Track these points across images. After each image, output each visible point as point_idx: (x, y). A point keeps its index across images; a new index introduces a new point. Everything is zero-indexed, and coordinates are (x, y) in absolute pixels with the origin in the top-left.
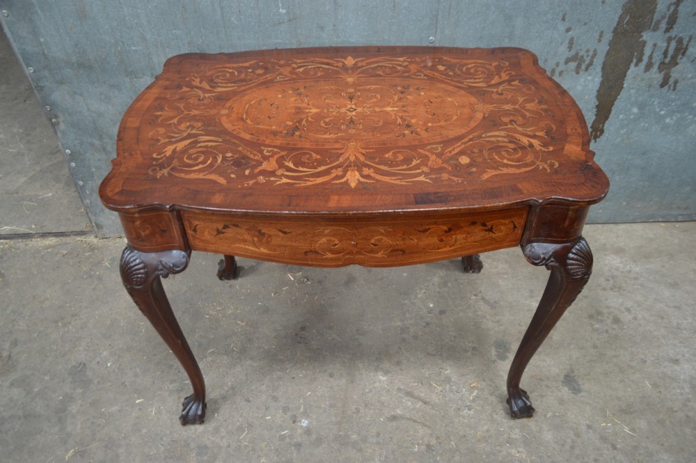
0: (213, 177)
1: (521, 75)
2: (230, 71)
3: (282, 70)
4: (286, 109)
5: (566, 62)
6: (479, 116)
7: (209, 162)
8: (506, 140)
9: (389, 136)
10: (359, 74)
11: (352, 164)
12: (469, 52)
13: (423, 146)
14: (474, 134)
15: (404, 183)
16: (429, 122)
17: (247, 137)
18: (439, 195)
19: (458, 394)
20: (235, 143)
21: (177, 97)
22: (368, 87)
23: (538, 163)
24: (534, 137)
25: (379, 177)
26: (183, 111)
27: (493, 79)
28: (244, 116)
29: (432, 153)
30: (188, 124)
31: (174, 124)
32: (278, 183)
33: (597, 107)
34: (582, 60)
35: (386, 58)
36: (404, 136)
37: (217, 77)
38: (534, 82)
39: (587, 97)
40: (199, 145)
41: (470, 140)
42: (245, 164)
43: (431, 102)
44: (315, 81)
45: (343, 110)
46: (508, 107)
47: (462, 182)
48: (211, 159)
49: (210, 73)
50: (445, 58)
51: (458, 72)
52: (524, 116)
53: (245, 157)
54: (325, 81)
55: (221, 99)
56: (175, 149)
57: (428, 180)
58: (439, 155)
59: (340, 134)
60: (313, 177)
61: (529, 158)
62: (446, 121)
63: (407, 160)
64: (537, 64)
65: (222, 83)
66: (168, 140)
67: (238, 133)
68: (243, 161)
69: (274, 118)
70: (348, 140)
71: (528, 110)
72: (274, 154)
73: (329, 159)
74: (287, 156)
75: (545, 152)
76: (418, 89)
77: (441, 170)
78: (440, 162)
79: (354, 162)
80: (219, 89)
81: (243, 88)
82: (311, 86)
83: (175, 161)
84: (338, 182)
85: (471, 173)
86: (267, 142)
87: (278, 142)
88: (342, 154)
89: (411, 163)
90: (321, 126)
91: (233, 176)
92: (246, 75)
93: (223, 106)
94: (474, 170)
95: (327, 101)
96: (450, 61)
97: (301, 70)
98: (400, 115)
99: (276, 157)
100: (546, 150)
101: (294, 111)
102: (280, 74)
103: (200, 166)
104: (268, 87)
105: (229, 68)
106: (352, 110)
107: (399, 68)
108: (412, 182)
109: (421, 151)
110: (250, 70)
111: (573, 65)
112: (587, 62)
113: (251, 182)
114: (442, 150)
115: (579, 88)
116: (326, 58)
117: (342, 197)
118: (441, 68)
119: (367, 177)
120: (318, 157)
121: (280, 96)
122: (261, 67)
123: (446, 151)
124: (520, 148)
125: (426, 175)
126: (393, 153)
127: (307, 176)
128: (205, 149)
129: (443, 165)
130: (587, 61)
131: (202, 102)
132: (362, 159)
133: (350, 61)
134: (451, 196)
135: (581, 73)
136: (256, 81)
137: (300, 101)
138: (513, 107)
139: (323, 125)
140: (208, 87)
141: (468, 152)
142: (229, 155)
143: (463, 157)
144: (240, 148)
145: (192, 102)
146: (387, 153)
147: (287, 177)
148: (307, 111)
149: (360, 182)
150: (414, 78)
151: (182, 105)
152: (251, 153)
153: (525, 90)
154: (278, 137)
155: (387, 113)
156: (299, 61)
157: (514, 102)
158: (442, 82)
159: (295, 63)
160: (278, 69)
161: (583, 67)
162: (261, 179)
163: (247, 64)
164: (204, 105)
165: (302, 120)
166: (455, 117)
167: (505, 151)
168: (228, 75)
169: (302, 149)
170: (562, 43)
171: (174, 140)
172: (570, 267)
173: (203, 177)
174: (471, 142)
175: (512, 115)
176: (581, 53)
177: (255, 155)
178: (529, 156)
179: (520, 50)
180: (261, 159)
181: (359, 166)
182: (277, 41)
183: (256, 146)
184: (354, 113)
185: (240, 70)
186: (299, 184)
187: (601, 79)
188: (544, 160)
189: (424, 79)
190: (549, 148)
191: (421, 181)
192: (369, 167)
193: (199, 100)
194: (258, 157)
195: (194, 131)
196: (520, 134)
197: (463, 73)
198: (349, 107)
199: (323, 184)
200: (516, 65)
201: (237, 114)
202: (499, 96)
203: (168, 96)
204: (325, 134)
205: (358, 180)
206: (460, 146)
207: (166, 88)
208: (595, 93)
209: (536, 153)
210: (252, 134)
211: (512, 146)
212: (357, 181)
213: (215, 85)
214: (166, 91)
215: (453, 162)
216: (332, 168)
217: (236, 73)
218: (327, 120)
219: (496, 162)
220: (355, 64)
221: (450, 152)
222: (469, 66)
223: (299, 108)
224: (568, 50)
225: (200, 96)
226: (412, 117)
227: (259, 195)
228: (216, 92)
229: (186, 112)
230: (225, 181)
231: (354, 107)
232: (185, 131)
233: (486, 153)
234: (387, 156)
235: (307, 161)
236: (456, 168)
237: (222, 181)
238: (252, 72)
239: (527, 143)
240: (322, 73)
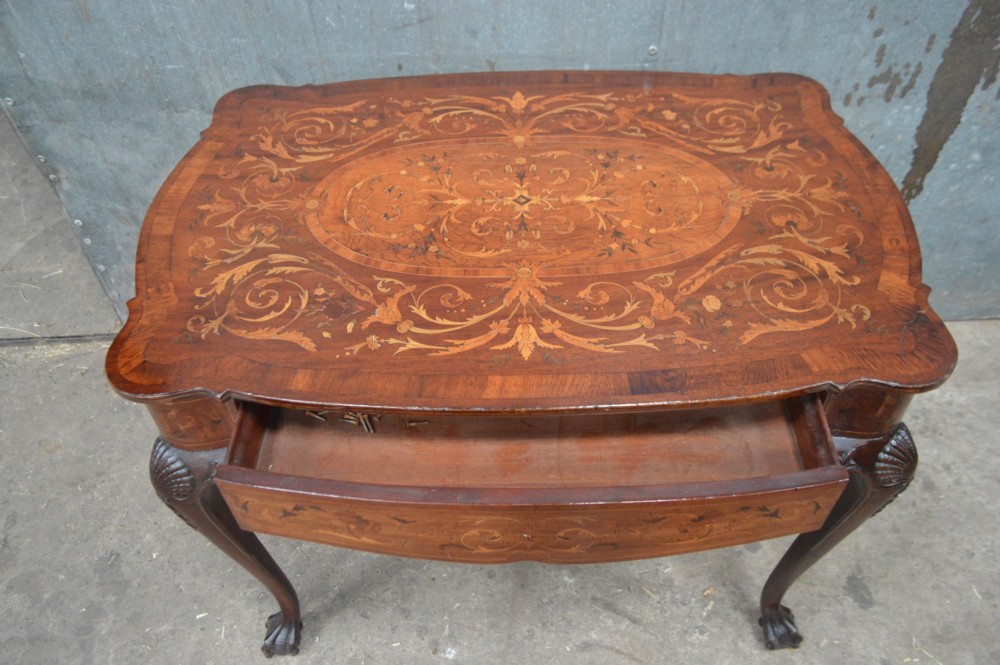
0: (293, 336)
1: (802, 131)
2: (323, 121)
3: (406, 120)
4: (415, 199)
5: (871, 84)
6: (735, 213)
7: (287, 306)
8: (780, 262)
9: (585, 254)
10: (534, 127)
11: (525, 312)
12: (716, 82)
13: (641, 275)
14: (727, 251)
15: (611, 351)
16: (652, 225)
17: (350, 255)
18: (671, 374)
19: (684, 608)
20: (330, 268)
21: (235, 174)
22: (550, 154)
23: (836, 310)
24: (828, 256)
25: (569, 338)
26: (244, 203)
27: (755, 138)
28: (345, 214)
29: (658, 290)
30: (253, 229)
31: (230, 228)
32: (402, 349)
33: (916, 152)
34: (897, 79)
35: (578, 94)
36: (610, 254)
37: (301, 134)
38: (824, 145)
39: (900, 137)
40: (271, 272)
41: (722, 262)
42: (347, 311)
43: (655, 185)
44: (461, 142)
45: (508, 201)
46: (782, 195)
47: (709, 350)
48: (290, 301)
49: (288, 126)
50: (676, 95)
51: (698, 124)
52: (809, 214)
53: (346, 297)
54: (478, 141)
55: (308, 178)
56: (231, 280)
57: (651, 345)
58: (669, 294)
59: (503, 251)
60: (459, 338)
61: (821, 301)
62: (679, 223)
63: (616, 305)
64: (830, 108)
65: (308, 146)
66: (219, 261)
67: (335, 247)
68: (343, 304)
69: (394, 216)
70: (517, 262)
71: (816, 202)
72: (395, 289)
73: (486, 300)
74: (417, 294)
75: (846, 286)
76: (631, 158)
77: (672, 324)
78: (672, 307)
79: (528, 307)
80: (304, 159)
81: (343, 156)
82: (455, 152)
83: (232, 303)
84: (501, 347)
85: (723, 331)
86: (384, 266)
87: (401, 267)
88: (508, 290)
89: (623, 311)
90: (472, 234)
91: (326, 335)
92: (349, 130)
93: (310, 193)
94: (728, 323)
95: (482, 182)
96: (683, 101)
97: (439, 119)
98: (603, 210)
99: (398, 296)
100: (849, 284)
101: (426, 202)
102: (405, 128)
103: (273, 315)
104: (384, 154)
105: (321, 116)
106: (523, 200)
107: (600, 115)
108: (625, 347)
109: (639, 285)
110: (354, 120)
111: (881, 88)
112: (904, 84)
113: (357, 348)
114: (674, 282)
115: (889, 123)
116: (479, 95)
117: (509, 378)
118: (670, 115)
119: (550, 337)
120: (468, 296)
121: (403, 172)
122: (372, 114)
123: (681, 285)
124: (805, 279)
125: (649, 333)
126: (593, 289)
127: (450, 335)
128: (280, 280)
129: (675, 314)
130: (906, 81)
131: (276, 184)
132: (541, 300)
133: (518, 102)
134: (692, 377)
135: (893, 99)
136: (365, 141)
137: (437, 182)
138: (790, 194)
139: (475, 231)
140: (285, 155)
141: (719, 287)
142: (320, 291)
143: (709, 297)
144: (338, 279)
145: (258, 184)
146: (584, 288)
147: (417, 337)
148: (449, 202)
149: (538, 349)
150: (623, 136)
151: (244, 190)
152: (357, 289)
153: (809, 159)
154: (400, 256)
155: (581, 207)
156: (434, 101)
157: (792, 185)
158: (671, 143)
159: (429, 105)
160: (401, 118)
161: (898, 90)
162: (373, 341)
163: (349, 108)
164: (279, 189)
165: (440, 221)
166: (695, 216)
167: (780, 285)
168: (319, 130)
169: (440, 280)
170: (865, 54)
171: (229, 261)
172: (880, 472)
173: (275, 337)
174: (722, 267)
175: (792, 211)
176: (895, 70)
177: (363, 292)
178: (821, 296)
179: (800, 78)
180: (373, 301)
181: (536, 316)
182: (401, 54)
183: (363, 273)
184: (526, 207)
185: (337, 119)
186: (437, 351)
187: (925, 109)
188: (846, 305)
189: (643, 138)
190: (852, 280)
191: (639, 346)
192: (553, 317)
193: (271, 180)
194: (368, 297)
195: (262, 244)
196: (801, 250)
197: (705, 125)
198: (518, 194)
199: (476, 351)
200: (793, 110)
201: (335, 208)
202: (766, 173)
203: (221, 172)
204: (479, 249)
205: (535, 343)
206: (703, 275)
207: (217, 157)
208: (913, 131)
209: (832, 289)
210: (358, 250)
211: (790, 275)
212: (533, 347)
213: (297, 150)
214: (217, 162)
215: (692, 308)
216: (490, 320)
217: (332, 126)
218: (482, 221)
219: (765, 308)
220: (527, 108)
221: (688, 287)
222: (716, 112)
223: (435, 197)
224: (875, 64)
225: (272, 172)
226: (624, 215)
227: (370, 373)
228: (299, 164)
229: (250, 206)
230: (314, 345)
231: (525, 194)
232: (247, 243)
233: (747, 290)
234: (582, 294)
235: (449, 305)
236: (698, 320)
237: (308, 345)
238: (359, 124)
239: (816, 269)
240: (474, 126)
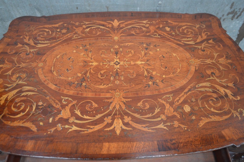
0: (28, 124)
1: (213, 35)
2: (47, 30)
3: (77, 30)
4: (78, 62)
5: (228, 14)
6: (193, 69)
7: (27, 110)
8: (211, 90)
9: (140, 86)
10: (121, 33)
11: (118, 113)
12: (183, 16)
13: (160, 95)
14: (191, 85)
15: (150, 130)
16: (164, 74)
17: (53, 87)
18: (174, 141)
20: (45, 93)
21: (14, 52)
22: (127, 44)
23: (233, 111)
24: (227, 87)
25: (134, 125)
26: (16, 64)
27: (198, 38)
28: (52, 69)
29: (167, 102)
30: (18, 75)
31: (9, 75)
32: (70, 130)
33: (238, 35)
34: (236, 13)
35: (136, 20)
36: (149, 87)
37: (39, 35)
38: (221, 41)
39: (234, 31)
40: (23, 94)
41: (190, 90)
42: (50, 113)
43: (164, 57)
44: (96, 39)
45: (112, 63)
46: (209, 61)
47: (187, 130)
48: (29, 108)
49: (35, 32)
50: (169, 21)
51: (178, 33)
52: (219, 69)
53: (50, 106)
54: (101, 39)
55: (40, 53)
56: (7, 98)
57: (165, 128)
58: (171, 104)
59: (110, 85)
60: (92, 125)
61: (227, 107)
62: (173, 73)
63: (152, 109)
64: (221, 27)
65: (41, 40)
66: (3, 89)
67: (48, 84)
68: (49, 109)
69: (70, 70)
70: (115, 90)
71: (221, 64)
72: (69, 102)
73: (103, 107)
74: (77, 104)
75: (235, 101)
76: (155, 46)
77: (173, 118)
78: (173, 110)
79: (119, 110)
80: (40, 46)
81: (53, 45)
82: (93, 43)
83: (6, 109)
84: (108, 129)
85: (192, 121)
86: (65, 92)
87: (71, 93)
88: (111, 103)
89: (154, 112)
90: (98, 78)
91: (41, 124)
92: (56, 34)
93: (40, 59)
94: (194, 118)
95: (103, 56)
96: (172, 24)
97: (88, 30)
98: (146, 67)
99: (70, 105)
100: (236, 99)
101: (82, 64)
102: (76, 33)
103: (22, 114)
104: (68, 44)
105: (47, 28)
106: (117, 63)
107: (144, 29)
108: (156, 129)
109: (160, 100)
110: (58, 30)
111: (231, 16)
112: (238, 15)
113: (53, 130)
114: (173, 99)
115: (231, 26)
116: (103, 21)
117: (111, 144)
118: (168, 29)
119: (126, 124)
120: (96, 106)
121: (75, 51)
122: (65, 28)
123: (175, 100)
124: (220, 97)
125: (165, 122)
126: (143, 102)
127: (89, 124)
128: (26, 98)
129: (174, 114)
130: (239, 14)
131: (28, 56)
132: (124, 107)
133: (116, 23)
134: (181, 143)
135: (234, 19)
136: (62, 38)
137: (87, 55)
138: (211, 61)
139: (99, 76)
140: (33, 44)
141: (189, 101)
142: (40, 103)
143: (186, 105)
144: (48, 98)
145: (22, 56)
146: (139, 102)
147: (77, 125)
148: (91, 64)
149: (123, 130)
150: (152, 37)
151: (16, 59)
152: (54, 102)
153: (217, 47)
154: (71, 87)
155: (138, 66)
156: (87, 23)
157: (212, 58)
158: (169, 40)
159: (85, 24)
160: (75, 29)
161: (236, 17)
162: (59, 127)
163: (57, 25)
164: (29, 58)
165: (87, 72)
166: (179, 70)
167: (212, 100)
168: (46, 34)
169: (86, 98)
170: (227, 5)
171: (7, 90)
173: (21, 125)
174: (190, 92)
175: (213, 68)
176: (236, 10)
177: (57, 104)
178: (226, 105)
179: (211, 15)
180: (60, 108)
181: (122, 114)
182: (77, 4)
183: (57, 95)
184: (118, 66)
185: (52, 29)
186: (84, 131)
187: (243, 22)
188: (236, 109)
189: (158, 38)
190: (237, 98)
191: (161, 128)
192: (128, 115)
193: (27, 55)
194: (58, 106)
195: (20, 82)
196: (217, 85)
197: (180, 33)
198: (115, 60)
199: (99, 131)
200: (209, 27)
201: (49, 66)
202: (202, 52)
203: (9, 51)
204: (101, 84)
205: (121, 127)
206: (183, 96)
207: (8, 45)
208: (239, 29)
209: (230, 101)
210: (56, 85)
211: (215, 95)
212: (121, 129)
213: (37, 42)
214: (8, 47)
215: (180, 110)
216: (104, 116)
217: (50, 32)
218: (102, 72)
219: (206, 110)
220: (119, 26)
221: (178, 101)
222: (184, 28)
223: (85, 62)
224: (230, 8)
225: (27, 51)
226: (153, 70)
227: (57, 142)
228: (37, 48)
229: (18, 65)
230: (36, 129)
231: (118, 61)
232: (15, 82)
233: (200, 102)
234: (139, 105)
235: (89, 109)
236: (183, 116)
237: (34, 129)
238: (60, 32)
239: (224, 93)
240: (100, 33)
